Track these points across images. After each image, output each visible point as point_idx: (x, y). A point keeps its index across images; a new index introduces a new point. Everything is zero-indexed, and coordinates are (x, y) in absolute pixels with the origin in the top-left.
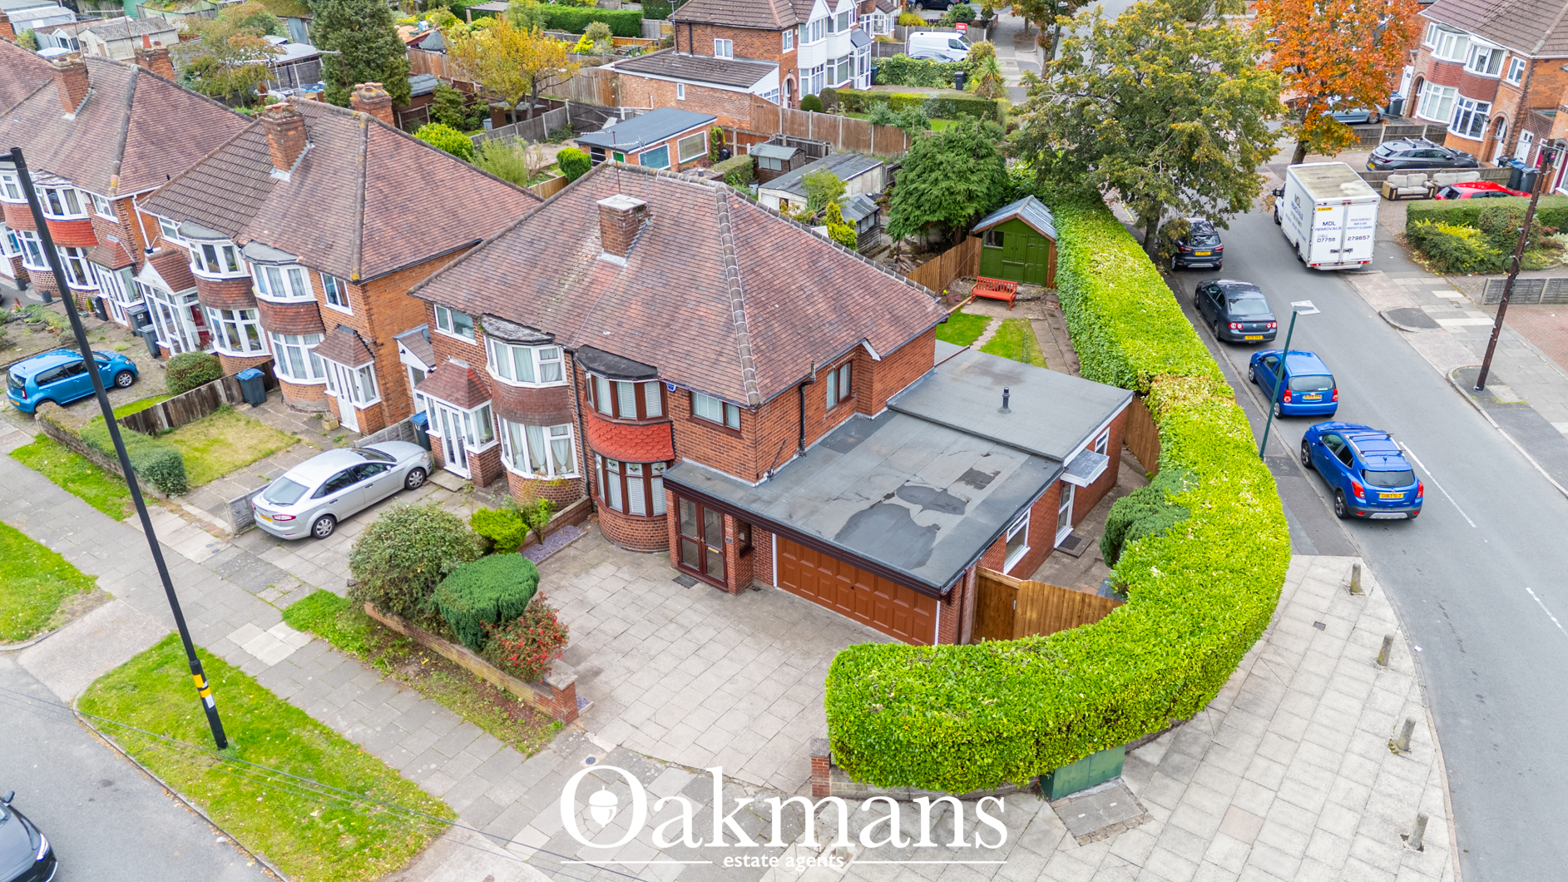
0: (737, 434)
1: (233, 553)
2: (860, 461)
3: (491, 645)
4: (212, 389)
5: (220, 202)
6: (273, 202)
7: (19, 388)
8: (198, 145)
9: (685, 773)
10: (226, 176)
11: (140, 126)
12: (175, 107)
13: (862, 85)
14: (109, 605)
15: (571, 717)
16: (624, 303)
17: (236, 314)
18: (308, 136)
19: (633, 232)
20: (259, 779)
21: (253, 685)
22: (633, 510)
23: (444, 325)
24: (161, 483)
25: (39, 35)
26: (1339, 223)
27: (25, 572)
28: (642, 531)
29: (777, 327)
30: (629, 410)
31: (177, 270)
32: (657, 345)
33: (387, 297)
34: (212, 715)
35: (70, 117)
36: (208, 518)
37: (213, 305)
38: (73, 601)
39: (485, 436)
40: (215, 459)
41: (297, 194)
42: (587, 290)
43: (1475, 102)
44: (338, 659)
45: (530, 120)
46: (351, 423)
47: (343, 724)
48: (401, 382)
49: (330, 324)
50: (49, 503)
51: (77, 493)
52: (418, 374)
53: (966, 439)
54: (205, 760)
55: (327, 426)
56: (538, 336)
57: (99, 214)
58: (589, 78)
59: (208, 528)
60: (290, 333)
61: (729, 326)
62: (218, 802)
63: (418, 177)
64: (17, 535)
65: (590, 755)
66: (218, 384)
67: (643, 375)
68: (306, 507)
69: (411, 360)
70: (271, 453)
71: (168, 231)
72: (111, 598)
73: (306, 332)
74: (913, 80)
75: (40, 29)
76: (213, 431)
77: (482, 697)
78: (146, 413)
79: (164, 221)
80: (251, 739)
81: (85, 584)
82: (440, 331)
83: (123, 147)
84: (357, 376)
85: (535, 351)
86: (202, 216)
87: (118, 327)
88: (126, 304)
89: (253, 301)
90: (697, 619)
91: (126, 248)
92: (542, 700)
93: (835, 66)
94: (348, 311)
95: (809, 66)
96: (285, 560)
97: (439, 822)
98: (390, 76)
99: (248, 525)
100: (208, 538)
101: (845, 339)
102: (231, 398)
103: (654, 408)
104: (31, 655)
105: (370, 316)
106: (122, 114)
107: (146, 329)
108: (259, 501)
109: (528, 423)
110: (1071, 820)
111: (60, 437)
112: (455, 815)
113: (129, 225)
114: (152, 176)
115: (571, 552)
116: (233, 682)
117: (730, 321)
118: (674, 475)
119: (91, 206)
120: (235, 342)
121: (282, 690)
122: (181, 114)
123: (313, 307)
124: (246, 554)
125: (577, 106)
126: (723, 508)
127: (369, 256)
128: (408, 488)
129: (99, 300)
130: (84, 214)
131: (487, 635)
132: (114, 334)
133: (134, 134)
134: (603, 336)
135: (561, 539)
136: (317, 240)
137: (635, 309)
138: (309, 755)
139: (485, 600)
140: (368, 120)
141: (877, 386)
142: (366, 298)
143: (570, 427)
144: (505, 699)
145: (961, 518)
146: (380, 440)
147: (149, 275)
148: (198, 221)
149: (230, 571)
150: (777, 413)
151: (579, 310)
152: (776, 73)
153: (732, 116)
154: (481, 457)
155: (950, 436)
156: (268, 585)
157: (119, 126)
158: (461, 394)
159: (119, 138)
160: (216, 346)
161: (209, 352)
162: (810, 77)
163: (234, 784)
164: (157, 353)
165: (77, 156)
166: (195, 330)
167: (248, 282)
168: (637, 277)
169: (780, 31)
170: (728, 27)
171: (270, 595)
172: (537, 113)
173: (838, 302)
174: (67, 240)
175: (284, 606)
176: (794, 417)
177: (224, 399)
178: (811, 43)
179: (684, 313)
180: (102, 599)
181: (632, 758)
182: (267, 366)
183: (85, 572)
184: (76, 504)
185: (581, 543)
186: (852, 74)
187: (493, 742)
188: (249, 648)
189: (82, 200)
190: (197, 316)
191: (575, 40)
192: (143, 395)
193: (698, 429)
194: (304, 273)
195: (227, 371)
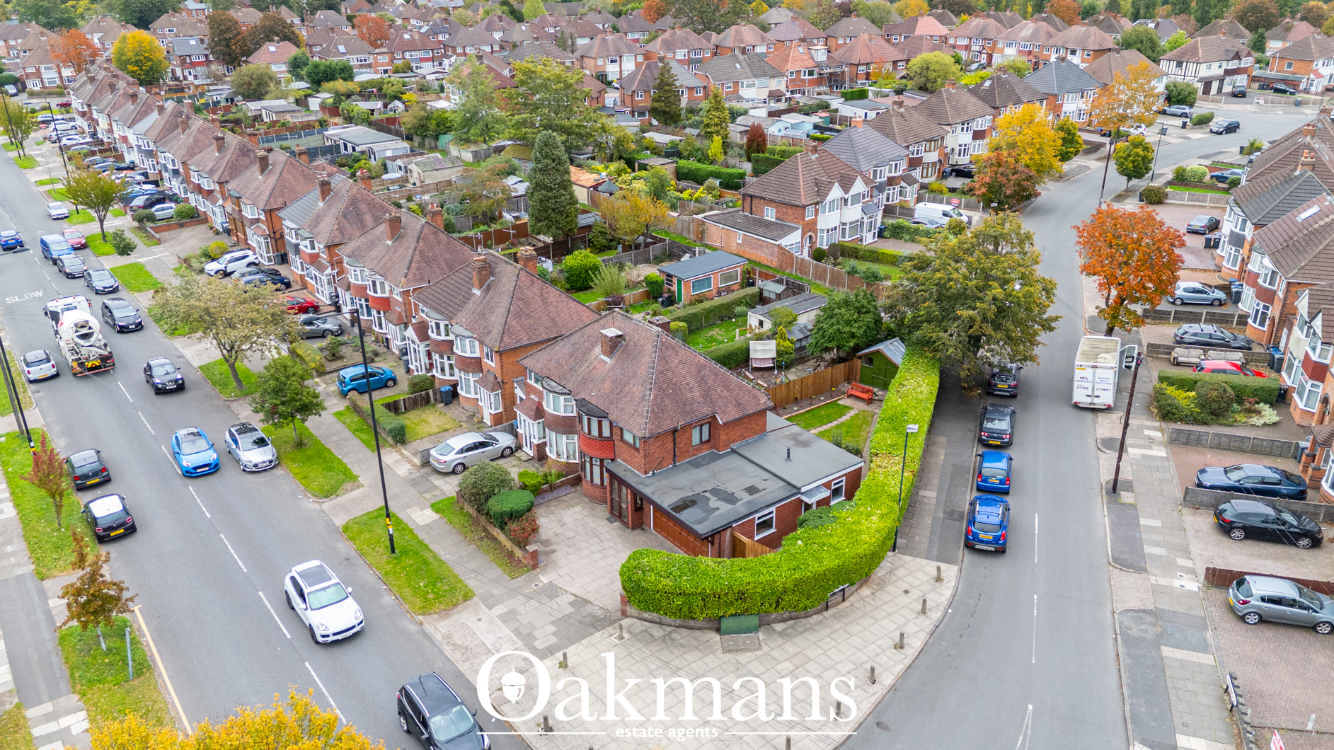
0: (637, 450)
1: (418, 474)
2: (702, 473)
3: (507, 528)
4: (428, 394)
5: (447, 301)
6: (470, 305)
7: (342, 382)
8: (447, 264)
9: (573, 597)
10: (452, 287)
11: (421, 252)
12: (440, 243)
13: (869, 239)
14: (362, 489)
15: (535, 566)
16: (604, 381)
17: (445, 357)
18: (492, 274)
19: (615, 347)
20: (404, 568)
21: (411, 532)
22: (595, 482)
23: (530, 379)
24: (394, 437)
25: (388, 161)
26: (1090, 379)
27: (330, 469)
28: (598, 493)
29: (667, 401)
30: (595, 432)
31: (422, 331)
32: (612, 403)
33: (512, 359)
34: (391, 537)
35: (389, 242)
36: (411, 457)
37: (436, 352)
38: (348, 485)
39: (542, 436)
40: (422, 429)
41: (481, 302)
42: (590, 371)
43: (1262, 304)
44: (448, 527)
45: (642, 249)
46: (488, 421)
47: (442, 553)
48: (514, 403)
49: (485, 370)
50: (346, 440)
51: (358, 437)
52: (521, 399)
53: (761, 470)
54: (385, 558)
55: (476, 420)
56: (565, 391)
57: (395, 296)
58: (689, 223)
59: (410, 462)
60: (467, 372)
61: (643, 399)
62: (387, 573)
63: (539, 299)
64: (330, 452)
65: (537, 583)
66: (431, 392)
67: (602, 416)
68: (452, 458)
69: (519, 392)
70: (447, 430)
71: (423, 311)
72: (363, 486)
73: (473, 372)
74: (907, 237)
75: (389, 158)
76: (424, 415)
77: (501, 552)
78: (395, 402)
79: (421, 306)
80: (405, 552)
81: (354, 478)
82: (528, 381)
83: (411, 263)
84: (492, 397)
85: (562, 398)
86: (438, 307)
87: (393, 353)
88: (399, 343)
89: (453, 353)
90: (608, 537)
91: (403, 315)
92: (525, 557)
93: (847, 227)
94: (493, 364)
95: (826, 228)
96: (438, 481)
97: (468, 596)
98: (567, 217)
99: (426, 463)
100: (409, 466)
101: (705, 411)
102: (435, 399)
103: (606, 433)
104: (327, 505)
105: (502, 368)
106: (413, 245)
107: (405, 358)
108: (433, 452)
109: (557, 432)
110: (726, 644)
111: (355, 409)
112: (475, 595)
113: (407, 304)
114: (422, 279)
115: (565, 498)
116: (403, 529)
117: (644, 396)
118: (612, 467)
119: (391, 291)
120: (443, 370)
121: (422, 536)
122: (442, 247)
123: (479, 360)
124: (423, 476)
125: (672, 243)
126: (628, 486)
127: (506, 339)
128: (502, 456)
129: (387, 339)
130: (387, 295)
131: (506, 524)
132: (392, 357)
133: (417, 257)
134: (591, 395)
135: (562, 491)
136: (485, 327)
137: (608, 384)
138: (425, 562)
139: (507, 507)
140: (521, 269)
141: (723, 438)
142: (501, 360)
143: (576, 437)
144: (510, 555)
145: (731, 506)
146: (496, 431)
147: (410, 333)
148: (435, 309)
149: (414, 483)
150: (659, 443)
151: (584, 381)
152: (799, 233)
153: (765, 256)
154: (538, 445)
155: (753, 467)
156: (428, 491)
157: (411, 251)
158: (532, 413)
159: (409, 258)
160: (434, 372)
161: (429, 374)
162: (825, 234)
163: (394, 568)
164: (408, 371)
165: (389, 264)
166: (427, 362)
167: (452, 342)
168: (612, 369)
169: (804, 207)
170: (773, 201)
171: (428, 496)
172: (647, 245)
173: (706, 395)
174: (377, 306)
175: (433, 501)
176: (670, 446)
177: (432, 399)
178: (827, 214)
179: (627, 389)
180: (360, 486)
182: (455, 386)
183: (355, 473)
184: (357, 442)
185: (571, 495)
186: (862, 231)
187: (500, 571)
188: (414, 516)
189: (387, 288)
190: (429, 354)
191: (697, 189)
192: (397, 392)
193: (624, 446)
194: (477, 343)
195: (437, 385)
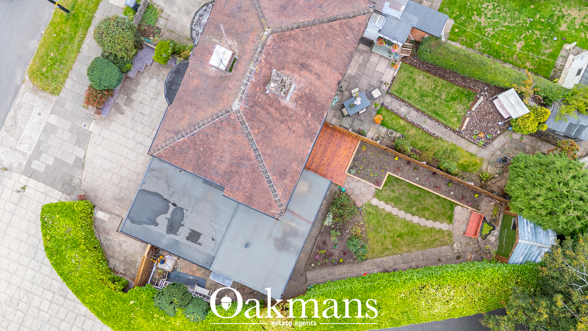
9: (84, 155)
16: (199, 75)
65: (87, 125)
80: (75, 18)
112: (58, 95)
137: (195, 83)
155: (225, 223)
163: (58, 24)
181: (87, 138)
